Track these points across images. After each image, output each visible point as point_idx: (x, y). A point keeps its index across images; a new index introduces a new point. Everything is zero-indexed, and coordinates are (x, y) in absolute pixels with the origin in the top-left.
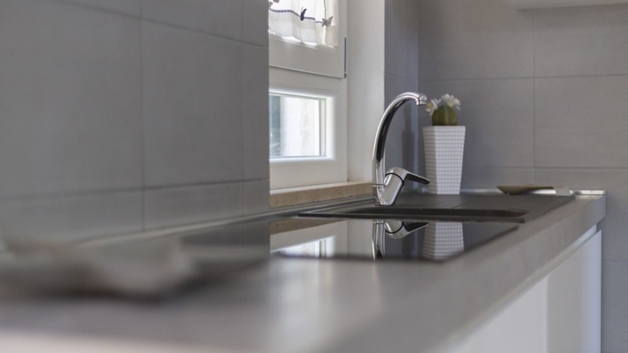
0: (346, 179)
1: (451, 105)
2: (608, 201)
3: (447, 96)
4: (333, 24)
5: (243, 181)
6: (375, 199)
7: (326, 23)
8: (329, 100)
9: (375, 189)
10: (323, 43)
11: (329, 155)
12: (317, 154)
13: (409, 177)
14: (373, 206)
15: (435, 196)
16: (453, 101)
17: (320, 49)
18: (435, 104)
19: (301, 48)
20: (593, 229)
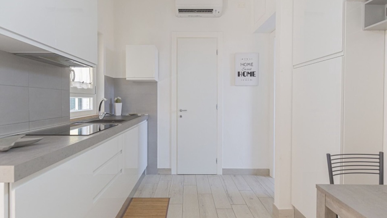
0: (96, 113)
1: (119, 99)
2: (149, 116)
3: (119, 97)
4: (92, 84)
5: (62, 117)
6: (99, 118)
7: (90, 83)
8: (92, 99)
9: (99, 116)
10: (90, 87)
11: (92, 109)
12: (89, 108)
13: (106, 113)
14: (98, 119)
15: (116, 116)
16: (120, 98)
17: (88, 89)
18: (116, 99)
19: (83, 89)
20: (146, 120)
